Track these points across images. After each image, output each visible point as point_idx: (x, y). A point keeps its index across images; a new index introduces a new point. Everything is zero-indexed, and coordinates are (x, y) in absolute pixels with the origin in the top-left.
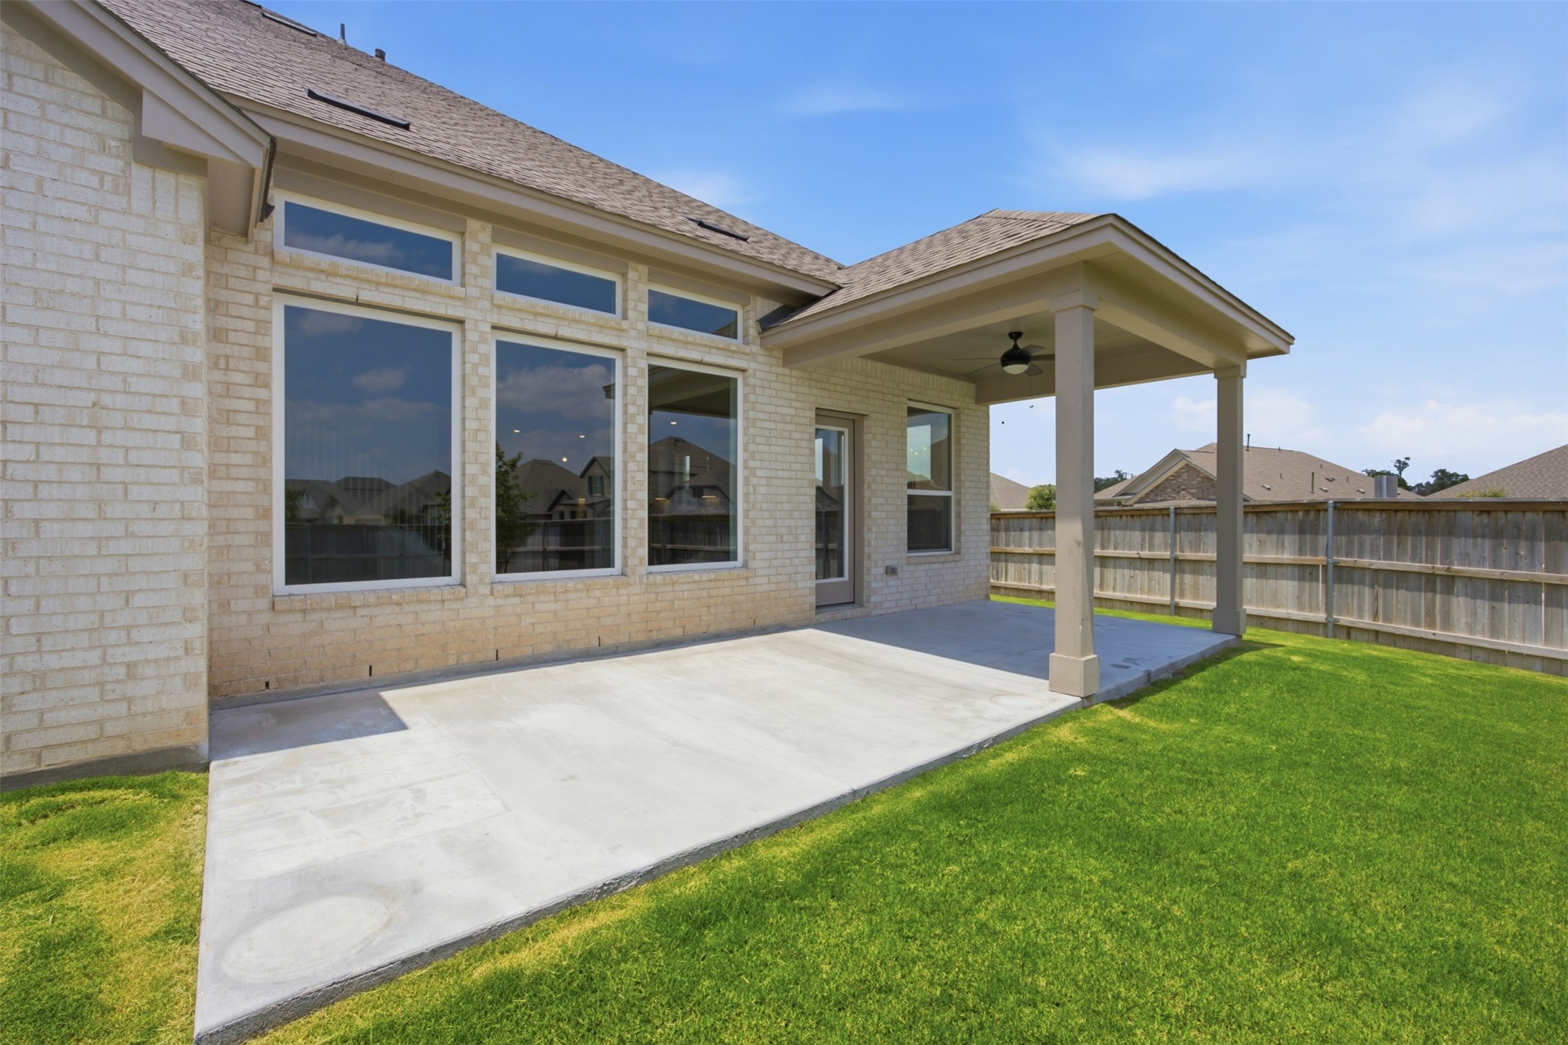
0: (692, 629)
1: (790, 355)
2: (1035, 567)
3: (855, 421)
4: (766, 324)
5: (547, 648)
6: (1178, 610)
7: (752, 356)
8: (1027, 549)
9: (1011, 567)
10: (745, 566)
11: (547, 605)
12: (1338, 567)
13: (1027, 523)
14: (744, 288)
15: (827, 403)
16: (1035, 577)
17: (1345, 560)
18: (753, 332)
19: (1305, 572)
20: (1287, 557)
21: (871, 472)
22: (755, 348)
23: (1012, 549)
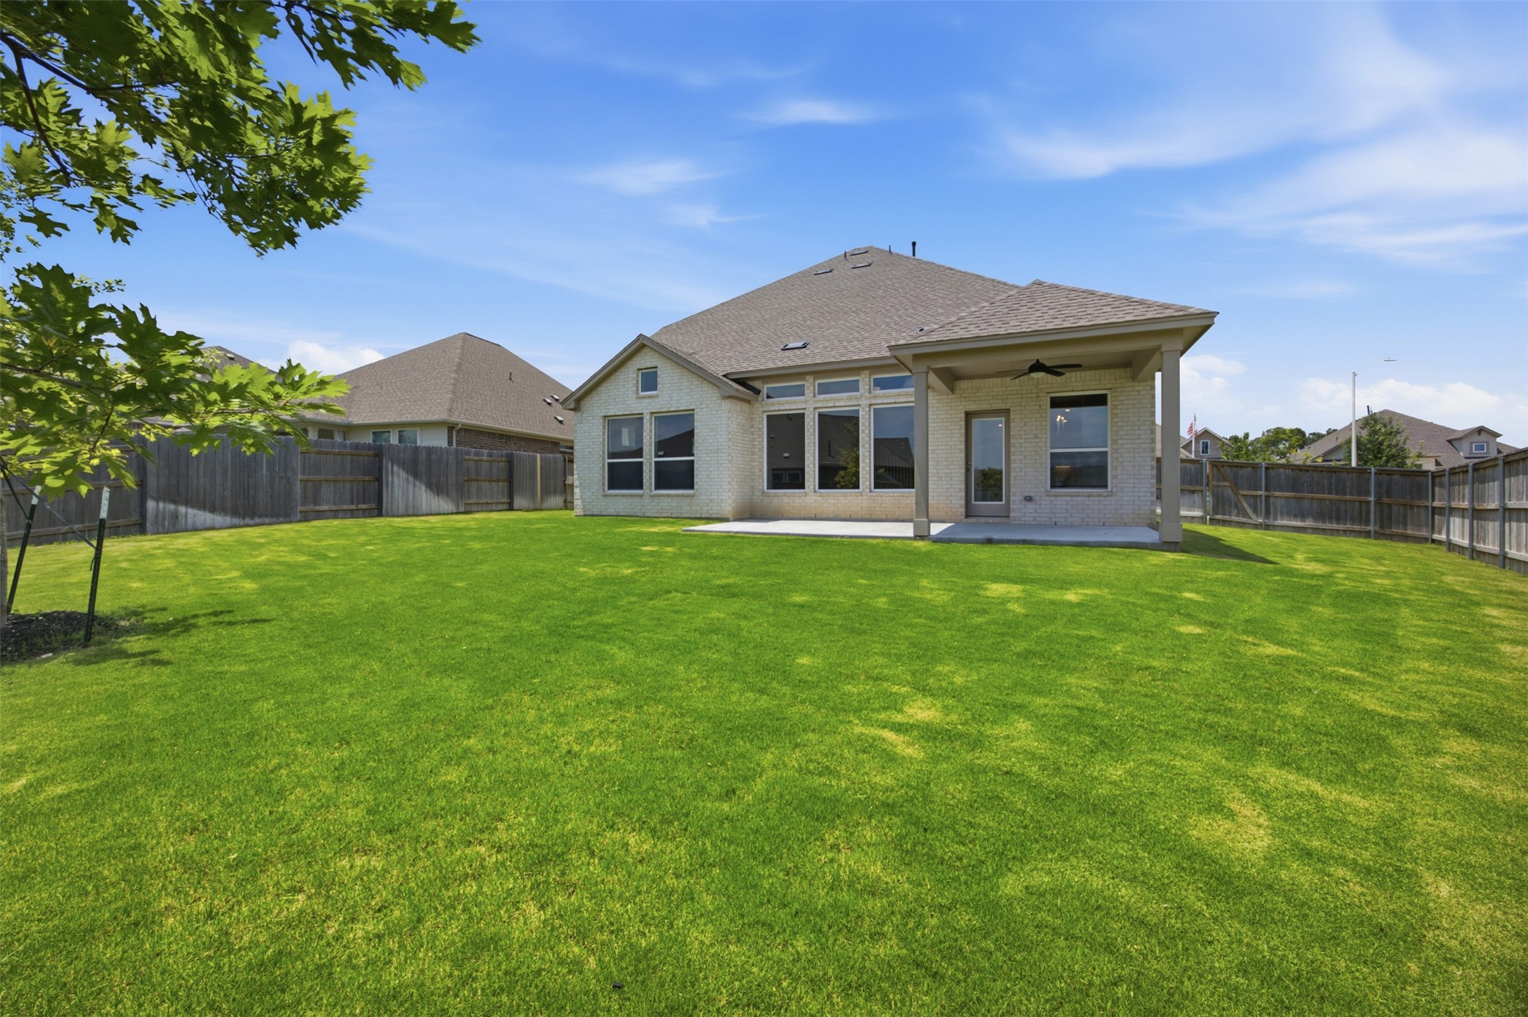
21: (1012, 441)
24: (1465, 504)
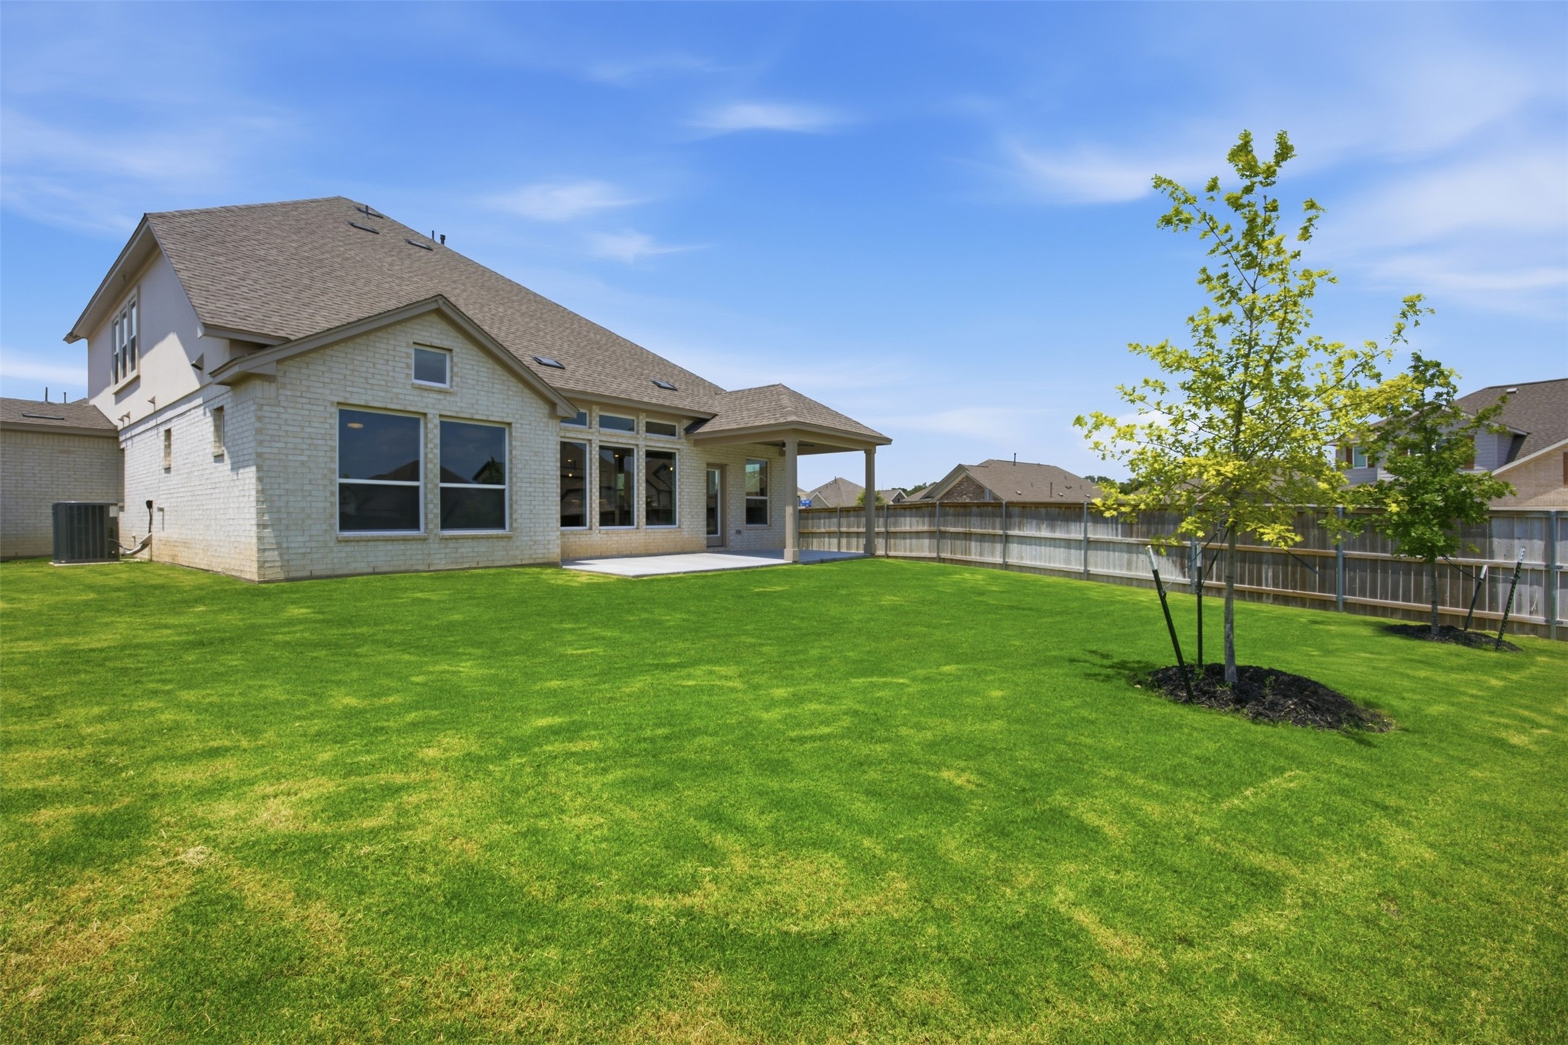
0: (661, 551)
1: (697, 443)
2: (827, 540)
3: (722, 468)
4: (688, 430)
5: (615, 553)
6: (888, 557)
7: (682, 444)
8: (823, 530)
9: (815, 540)
10: (679, 527)
11: (615, 538)
12: (940, 532)
13: (822, 514)
14: (679, 417)
15: (711, 460)
16: (826, 546)
17: (943, 529)
18: (683, 433)
19: (931, 535)
20: (926, 528)
21: (730, 489)
22: (683, 440)
23: (816, 530)
24: (883, 529)
